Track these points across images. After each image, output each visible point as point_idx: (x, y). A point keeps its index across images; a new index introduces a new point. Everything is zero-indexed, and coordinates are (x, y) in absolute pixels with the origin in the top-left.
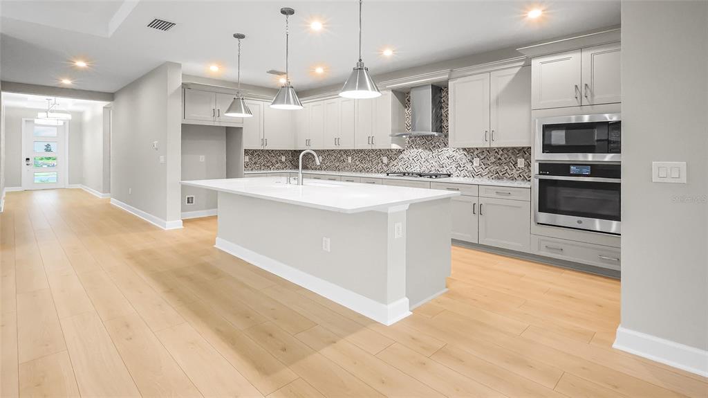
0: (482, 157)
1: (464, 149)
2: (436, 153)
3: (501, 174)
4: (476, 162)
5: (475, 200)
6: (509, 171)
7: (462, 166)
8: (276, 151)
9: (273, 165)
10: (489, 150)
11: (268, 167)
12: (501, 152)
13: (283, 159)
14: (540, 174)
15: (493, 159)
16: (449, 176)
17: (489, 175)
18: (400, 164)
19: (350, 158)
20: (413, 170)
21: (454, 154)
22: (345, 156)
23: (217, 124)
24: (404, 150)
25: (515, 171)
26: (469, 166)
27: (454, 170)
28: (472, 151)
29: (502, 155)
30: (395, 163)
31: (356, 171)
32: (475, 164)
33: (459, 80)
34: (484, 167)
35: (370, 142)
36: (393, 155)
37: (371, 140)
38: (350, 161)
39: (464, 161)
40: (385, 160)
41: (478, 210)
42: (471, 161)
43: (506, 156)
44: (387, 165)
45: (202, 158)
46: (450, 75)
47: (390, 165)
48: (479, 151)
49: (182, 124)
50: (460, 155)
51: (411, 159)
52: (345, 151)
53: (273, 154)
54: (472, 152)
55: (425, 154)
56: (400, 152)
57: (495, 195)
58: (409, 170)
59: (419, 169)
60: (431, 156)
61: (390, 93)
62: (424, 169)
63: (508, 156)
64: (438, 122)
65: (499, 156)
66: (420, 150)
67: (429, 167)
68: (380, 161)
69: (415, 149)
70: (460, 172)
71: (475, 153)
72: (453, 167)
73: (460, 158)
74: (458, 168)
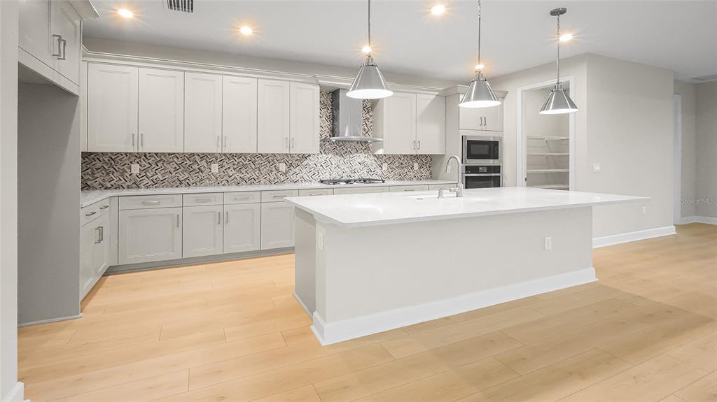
0: (389, 162)
1: (375, 156)
2: (347, 158)
3: (403, 176)
4: (385, 166)
6: (408, 173)
7: (373, 170)
10: (394, 157)
12: (402, 158)
14: (466, 173)
15: (397, 164)
17: (394, 177)
18: (304, 171)
21: (366, 159)
22: (203, 163)
24: (309, 155)
25: (412, 172)
26: (378, 170)
27: (366, 175)
30: (297, 170)
31: (228, 183)
34: (390, 171)
35: (288, 145)
39: (374, 166)
40: (283, 167)
48: (387, 157)
50: (371, 161)
51: (319, 165)
54: (381, 158)
55: (335, 160)
56: (305, 157)
58: (316, 178)
59: (329, 176)
60: (342, 162)
61: (318, 89)
62: (335, 176)
63: (407, 161)
66: (330, 156)
67: (340, 173)
68: (274, 169)
69: (324, 155)
70: (370, 176)
71: (384, 159)
72: (365, 172)
73: (371, 163)
74: (369, 172)
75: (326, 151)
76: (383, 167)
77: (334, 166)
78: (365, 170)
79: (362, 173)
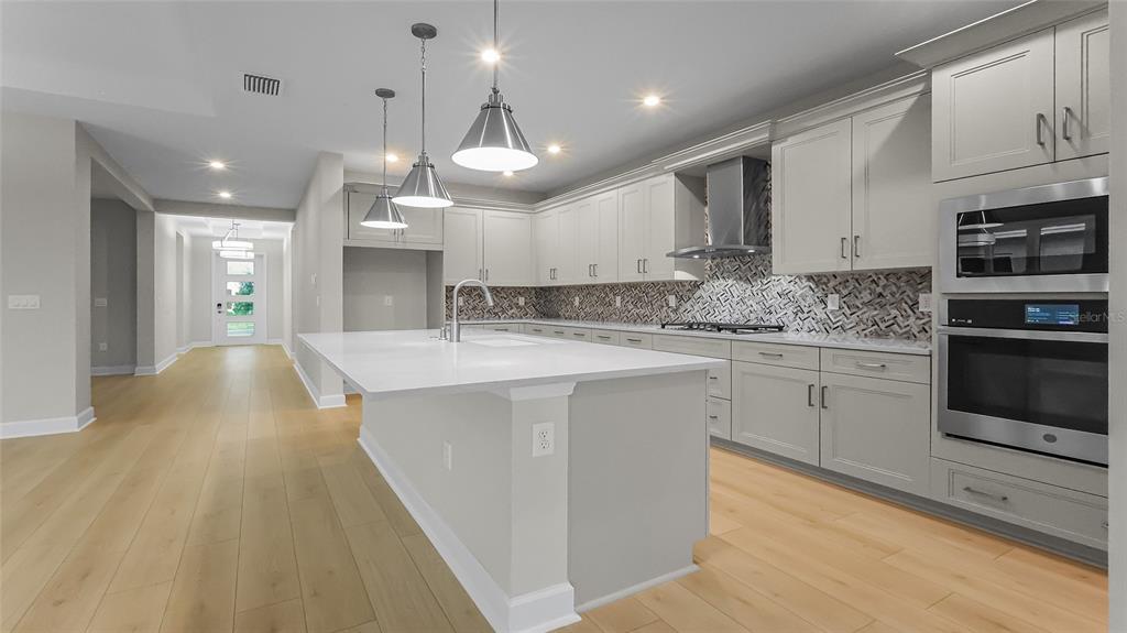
0: (845, 292)
1: (810, 278)
2: (758, 285)
3: (883, 326)
4: (833, 302)
5: (813, 378)
6: (900, 319)
7: (806, 310)
8: (509, 288)
9: (503, 312)
10: (858, 278)
11: (496, 314)
12: (883, 282)
13: (521, 301)
14: (951, 324)
15: (866, 296)
16: (780, 329)
17: (858, 329)
18: (696, 308)
19: (618, 299)
20: (718, 319)
22: (611, 295)
23: (400, 246)
24: (703, 283)
25: (912, 319)
26: (819, 310)
27: (791, 319)
28: (825, 280)
29: (884, 287)
30: (688, 305)
31: (628, 321)
32: (830, 307)
33: (791, 140)
34: (848, 312)
35: (641, 270)
36: (686, 291)
37: (642, 264)
38: (618, 304)
39: (810, 300)
40: (672, 301)
41: (819, 397)
42: (822, 301)
43: (894, 289)
44: (675, 311)
45: (388, 300)
46: (772, 133)
47: (682, 309)
48: (839, 280)
49: (344, 247)
50: (801, 289)
51: (714, 298)
52: (613, 288)
53: (503, 295)
54: (826, 284)
55: (738, 288)
56: (696, 286)
57: (853, 370)
58: (711, 319)
59: (728, 317)
60: (748, 292)
61: (672, 178)
62: (737, 318)
63: (899, 288)
64: (763, 227)
65: (879, 290)
66: (730, 282)
68: (664, 304)
69: (721, 280)
70: (801, 323)
71: (831, 285)
72: (790, 313)
73: (801, 295)
74: (799, 314)
76: (829, 304)
77: (736, 299)
78: (790, 310)
79: (785, 314)
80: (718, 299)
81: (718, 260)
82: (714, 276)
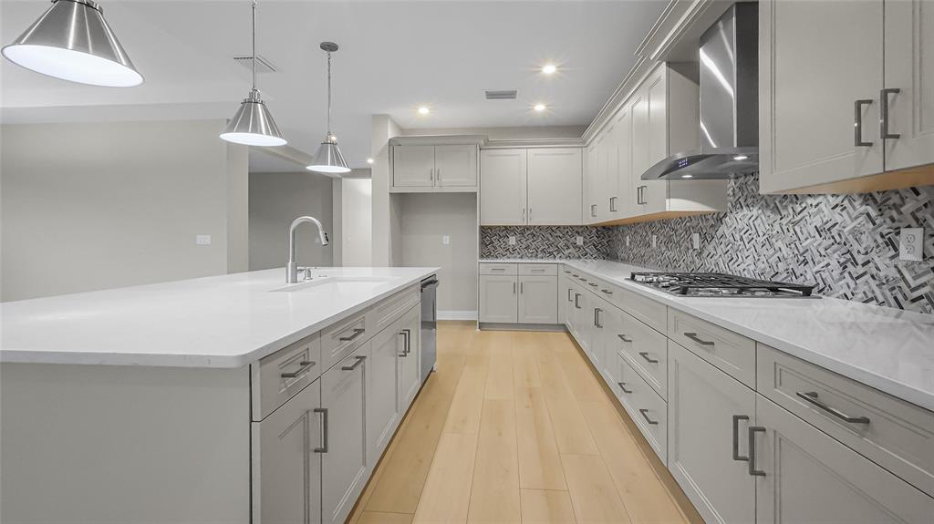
1: (869, 197)
4: (911, 245)
7: (860, 259)
9: (559, 251)
11: (551, 253)
13: (580, 241)
18: (719, 251)
21: (836, 216)
23: (436, 190)
24: (725, 215)
26: (882, 260)
27: (836, 274)
28: (895, 199)
30: (711, 247)
32: (905, 255)
35: (641, 200)
36: (708, 228)
37: (641, 194)
39: (867, 241)
40: (697, 241)
42: (890, 243)
45: (446, 240)
50: (852, 219)
51: (738, 237)
53: (559, 234)
54: (896, 207)
56: (720, 219)
58: (734, 270)
59: (752, 267)
60: (777, 228)
66: (755, 211)
67: (773, 260)
68: (690, 246)
69: (745, 210)
70: (852, 285)
71: (909, 207)
72: (834, 264)
73: (853, 232)
74: (850, 268)
75: (749, 201)
76: (902, 248)
77: (761, 239)
78: (834, 259)
79: (827, 266)
80: (742, 239)
81: (742, 180)
82: (738, 205)
